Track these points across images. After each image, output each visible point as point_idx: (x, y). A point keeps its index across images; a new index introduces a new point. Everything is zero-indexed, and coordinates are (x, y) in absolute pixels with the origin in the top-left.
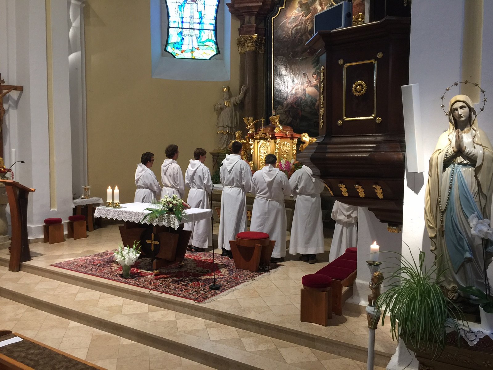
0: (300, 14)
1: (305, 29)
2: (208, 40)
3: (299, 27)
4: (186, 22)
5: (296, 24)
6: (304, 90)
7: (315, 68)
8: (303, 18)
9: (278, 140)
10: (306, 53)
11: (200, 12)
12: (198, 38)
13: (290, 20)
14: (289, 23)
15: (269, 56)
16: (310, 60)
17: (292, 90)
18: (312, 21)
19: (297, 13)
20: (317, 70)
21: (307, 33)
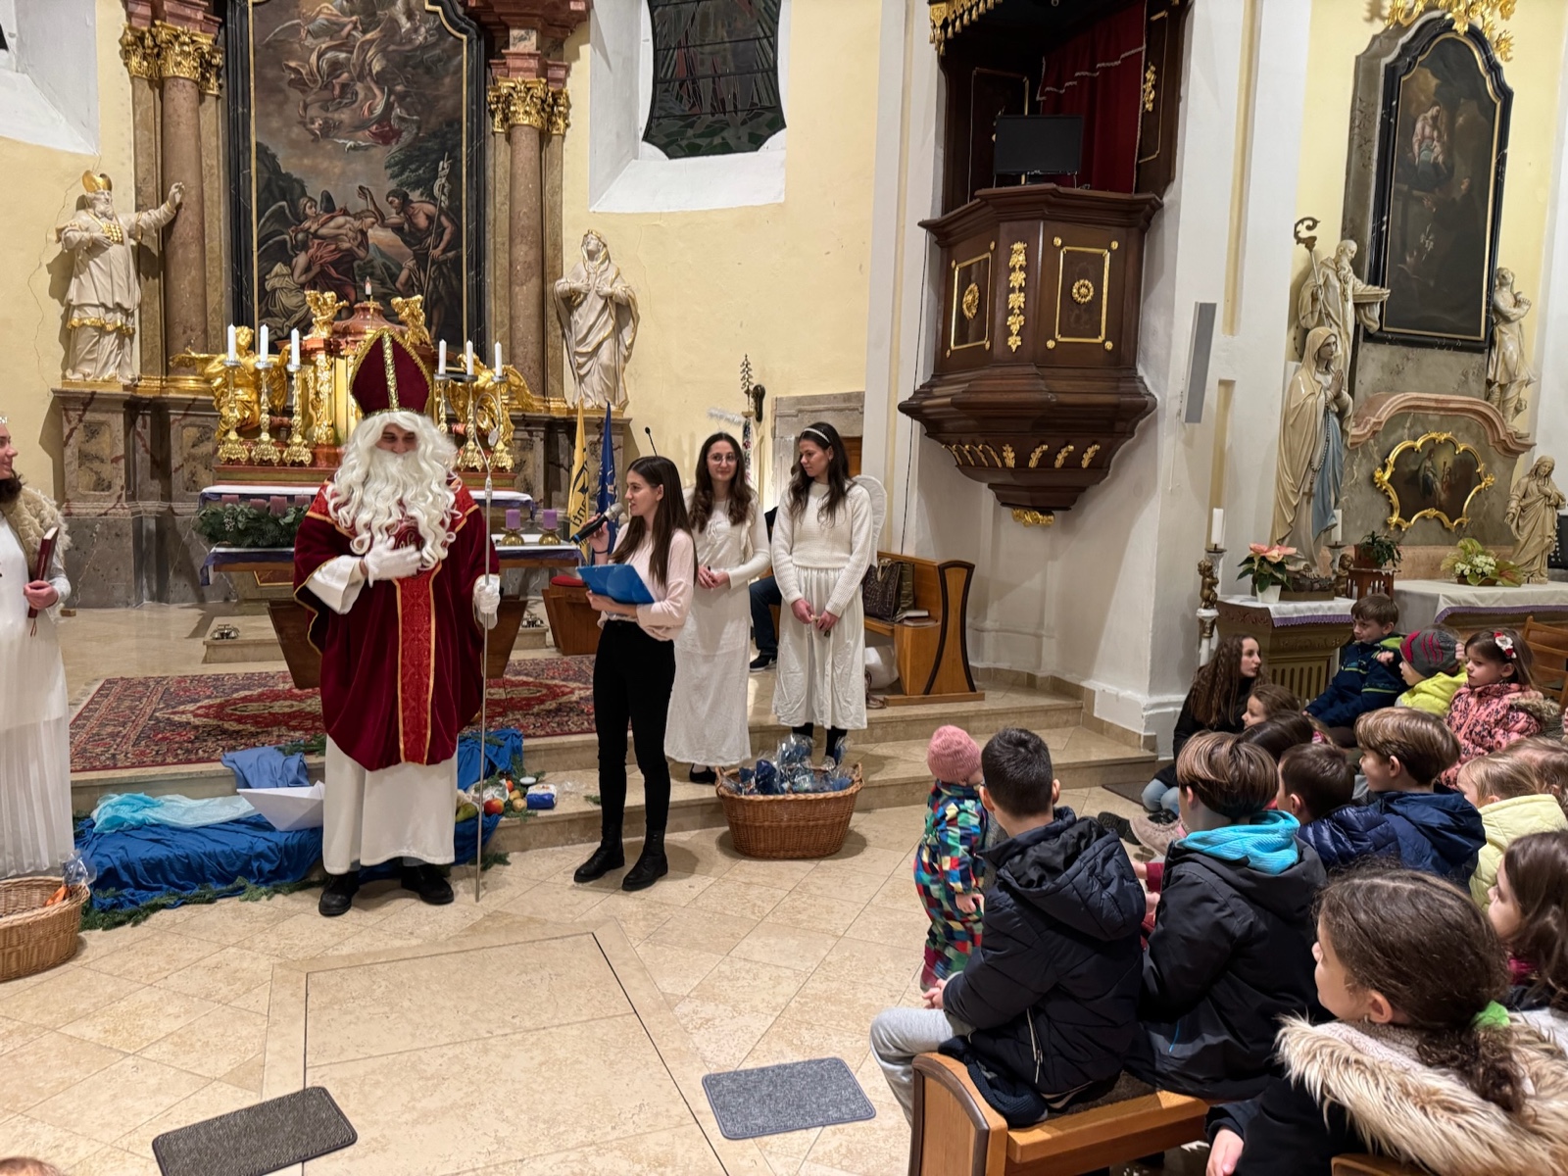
0: (346, 19)
1: (362, 66)
3: (343, 54)
5: (332, 42)
6: (364, 233)
7: (397, 181)
8: (354, 33)
10: (367, 133)
13: (311, 27)
14: (309, 31)
15: (240, 110)
16: (381, 154)
17: (322, 225)
18: (384, 52)
19: (335, 12)
20: (401, 185)
21: (368, 79)
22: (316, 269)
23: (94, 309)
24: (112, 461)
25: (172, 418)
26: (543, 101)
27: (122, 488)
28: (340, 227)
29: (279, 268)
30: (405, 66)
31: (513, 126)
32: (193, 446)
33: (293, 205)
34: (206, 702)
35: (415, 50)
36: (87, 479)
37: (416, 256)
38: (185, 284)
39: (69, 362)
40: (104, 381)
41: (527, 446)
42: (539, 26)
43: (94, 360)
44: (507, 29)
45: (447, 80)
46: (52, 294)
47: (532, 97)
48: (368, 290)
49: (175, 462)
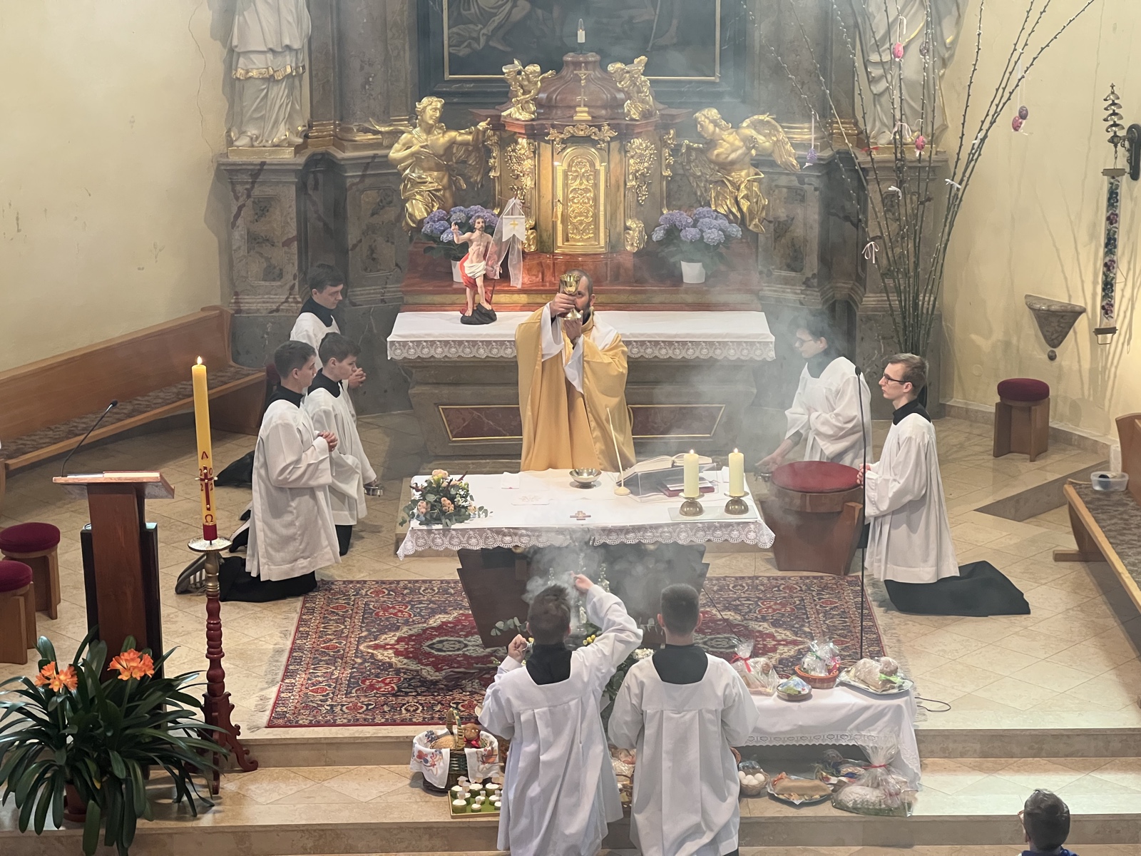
9: (635, 142)
23: (262, 57)
24: (283, 246)
25: (348, 182)
27: (294, 279)
32: (373, 214)
34: (404, 631)
36: (256, 267)
39: (235, 118)
40: (273, 145)
46: (213, 36)
48: (581, 37)
49: (353, 235)
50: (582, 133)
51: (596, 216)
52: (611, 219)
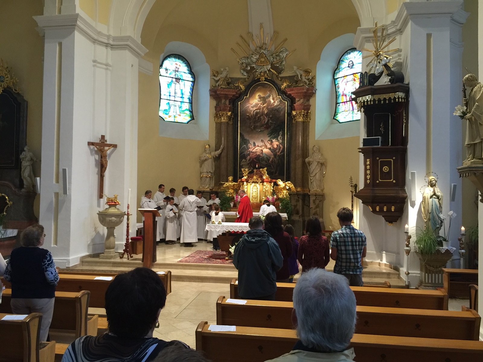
0: (259, 103)
1: (263, 112)
2: (186, 110)
3: (259, 111)
4: (172, 96)
5: (256, 108)
6: (262, 150)
7: (270, 137)
8: (261, 105)
9: (265, 183)
11: (182, 90)
12: (180, 107)
13: (252, 106)
14: (251, 107)
15: (236, 126)
16: (266, 132)
17: (253, 150)
18: (267, 108)
19: (257, 101)
20: (271, 138)
21: (264, 115)
22: (251, 160)
23: (205, 173)
26: (303, 115)
28: (257, 150)
29: (244, 160)
30: (272, 111)
31: (296, 122)
33: (247, 145)
35: (275, 107)
37: (274, 155)
38: (223, 166)
40: (207, 188)
41: (298, 201)
42: (302, 97)
43: (205, 184)
44: (295, 99)
45: (282, 113)
47: (300, 114)
48: (257, 167)
50: (254, 181)
51: (257, 196)
52: (260, 197)
